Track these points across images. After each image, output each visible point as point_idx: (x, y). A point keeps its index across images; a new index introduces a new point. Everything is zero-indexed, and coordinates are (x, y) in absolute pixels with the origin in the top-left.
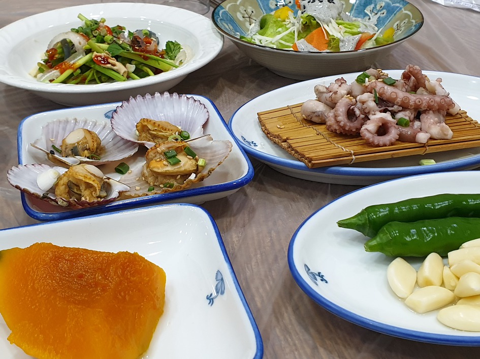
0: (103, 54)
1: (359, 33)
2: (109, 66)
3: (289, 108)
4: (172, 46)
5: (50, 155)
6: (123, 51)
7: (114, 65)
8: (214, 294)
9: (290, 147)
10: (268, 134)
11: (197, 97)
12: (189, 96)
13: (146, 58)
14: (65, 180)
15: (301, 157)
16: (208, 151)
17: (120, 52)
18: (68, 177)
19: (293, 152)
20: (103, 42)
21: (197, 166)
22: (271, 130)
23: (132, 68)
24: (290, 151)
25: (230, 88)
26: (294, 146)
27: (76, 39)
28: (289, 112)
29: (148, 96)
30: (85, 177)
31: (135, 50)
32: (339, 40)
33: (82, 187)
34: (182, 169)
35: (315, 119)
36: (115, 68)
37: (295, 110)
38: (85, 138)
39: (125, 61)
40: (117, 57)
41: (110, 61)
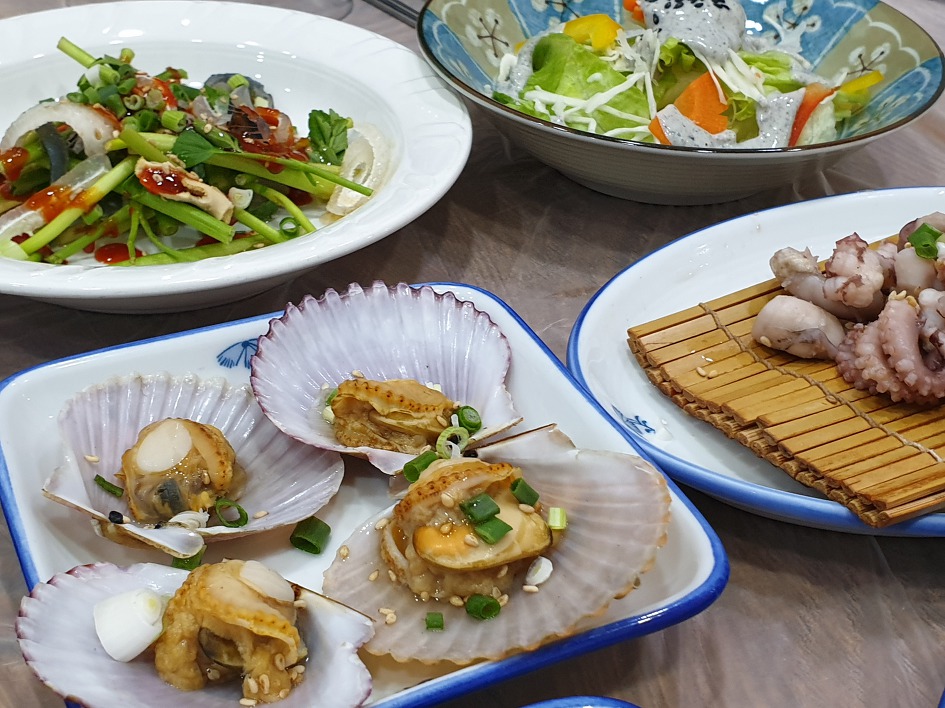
0: (166, 165)
1: (795, 86)
2: (185, 196)
3: (705, 311)
4: (325, 125)
5: (111, 527)
6: (213, 151)
7: (200, 194)
9: (776, 446)
10: (671, 393)
11: (461, 292)
12: (440, 289)
13: (276, 168)
14: (185, 623)
16: (565, 479)
17: (211, 155)
18: (198, 615)
19: (792, 465)
20: (156, 126)
21: (550, 531)
23: (244, 197)
24: (774, 457)
25: (488, 231)
27: (86, 124)
28: (707, 322)
29: (332, 297)
30: (258, 620)
31: (244, 146)
32: (755, 106)
33: (244, 647)
34: (517, 552)
35: (798, 350)
36: (201, 201)
37: (724, 317)
38: (195, 451)
39: (222, 177)
40: (210, 174)
41: (187, 182)
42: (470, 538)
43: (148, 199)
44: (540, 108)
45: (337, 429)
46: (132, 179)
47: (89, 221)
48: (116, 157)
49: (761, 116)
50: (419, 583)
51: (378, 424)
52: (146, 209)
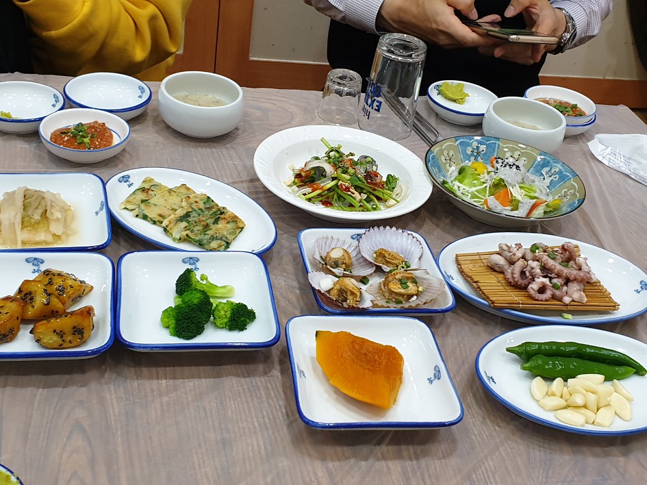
0: (347, 184)
1: (535, 198)
2: (349, 193)
3: (478, 254)
4: (391, 179)
5: (325, 266)
6: (359, 182)
7: (353, 194)
8: (433, 378)
9: (479, 288)
10: (462, 272)
11: (415, 234)
12: (409, 232)
13: (374, 190)
14: (338, 287)
15: (487, 298)
16: (425, 281)
17: (359, 183)
18: (341, 285)
19: (481, 292)
20: (345, 172)
21: (418, 291)
22: (465, 270)
23: (364, 196)
24: (478, 290)
25: (430, 220)
26: (482, 288)
27: (329, 169)
28: (477, 257)
29: (382, 228)
30: (353, 288)
31: (367, 182)
32: (519, 201)
33: (349, 294)
34: (409, 292)
35: (497, 269)
36: (353, 195)
37: (482, 257)
38: (343, 255)
39: (360, 190)
40: (356, 188)
41: (351, 190)
42: (400, 286)
43: (339, 192)
44: (456, 188)
45: (376, 259)
46: (337, 185)
47: (323, 194)
48: (333, 179)
49: (520, 205)
50: (387, 294)
51: (386, 260)
52: (338, 193)
